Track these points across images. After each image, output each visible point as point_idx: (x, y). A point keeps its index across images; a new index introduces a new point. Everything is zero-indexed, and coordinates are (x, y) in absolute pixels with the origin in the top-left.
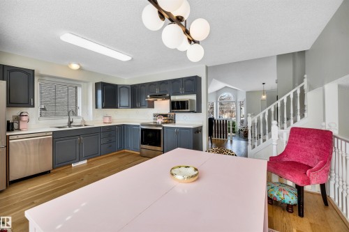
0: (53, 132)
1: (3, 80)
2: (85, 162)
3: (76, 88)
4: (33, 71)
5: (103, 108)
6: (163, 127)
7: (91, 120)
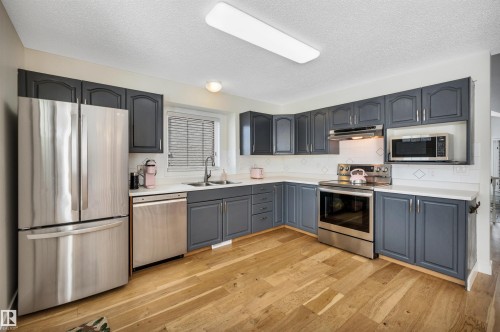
0: (189, 193)
1: (126, 108)
2: (230, 242)
3: (213, 122)
4: (162, 96)
5: (252, 154)
6: (375, 192)
7: (234, 173)
